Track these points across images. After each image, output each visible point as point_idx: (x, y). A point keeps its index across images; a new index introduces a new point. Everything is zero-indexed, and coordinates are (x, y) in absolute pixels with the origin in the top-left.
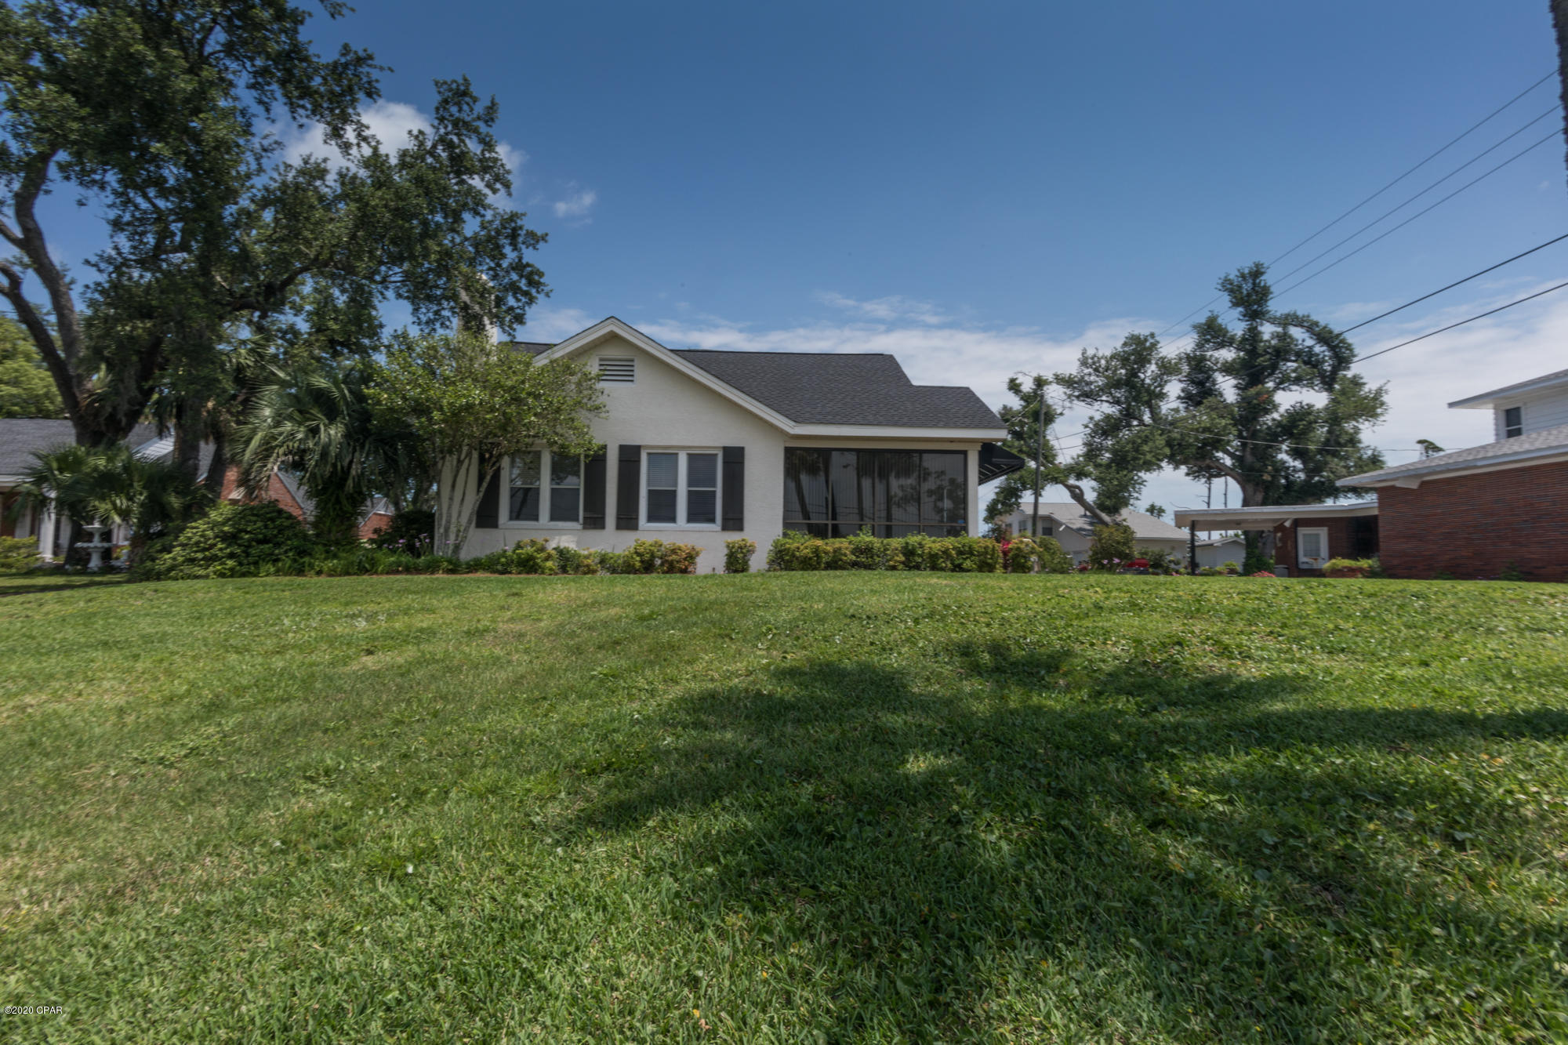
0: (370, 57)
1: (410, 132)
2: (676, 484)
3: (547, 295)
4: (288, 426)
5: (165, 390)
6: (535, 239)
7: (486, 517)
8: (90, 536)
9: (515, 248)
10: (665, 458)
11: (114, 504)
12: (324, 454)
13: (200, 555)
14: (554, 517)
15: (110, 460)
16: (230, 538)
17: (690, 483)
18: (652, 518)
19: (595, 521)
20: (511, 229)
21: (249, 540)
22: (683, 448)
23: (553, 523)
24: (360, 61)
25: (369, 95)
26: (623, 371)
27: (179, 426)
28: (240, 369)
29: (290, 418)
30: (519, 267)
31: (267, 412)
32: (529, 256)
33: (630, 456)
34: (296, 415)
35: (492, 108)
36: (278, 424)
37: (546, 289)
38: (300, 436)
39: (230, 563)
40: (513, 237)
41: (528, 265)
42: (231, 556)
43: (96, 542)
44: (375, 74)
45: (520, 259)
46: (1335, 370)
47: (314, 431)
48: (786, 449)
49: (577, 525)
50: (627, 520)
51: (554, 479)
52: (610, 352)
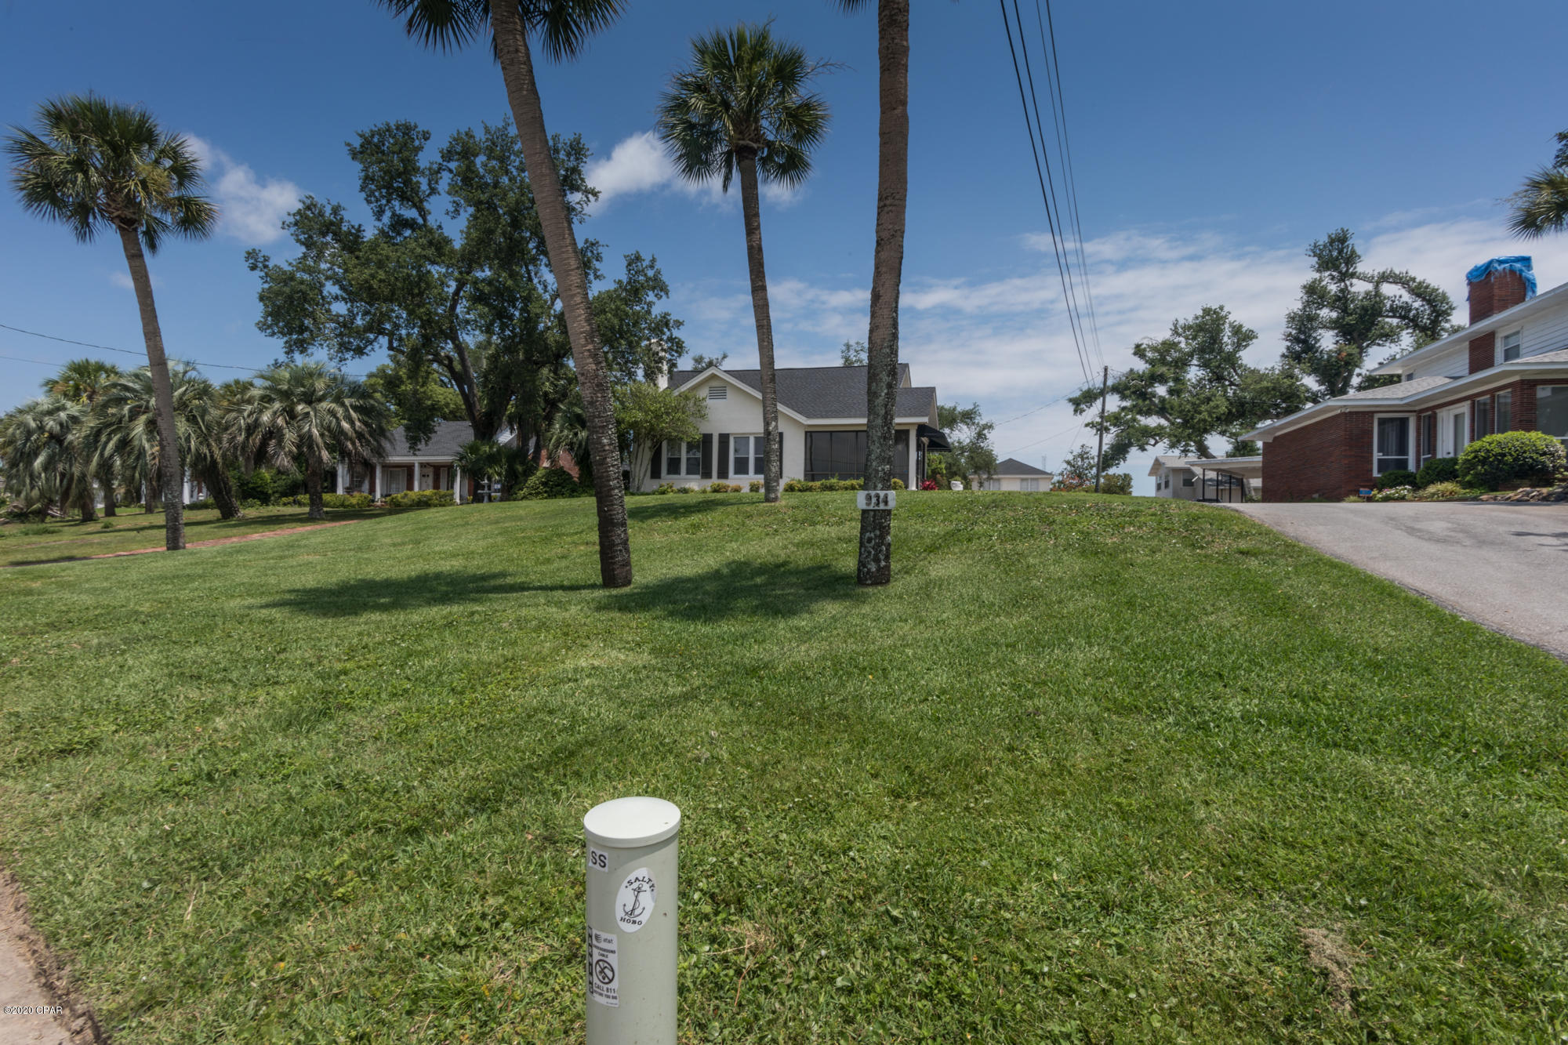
0: (597, 242)
1: (615, 281)
2: (748, 453)
3: (687, 352)
4: (566, 432)
5: (511, 409)
6: (679, 324)
7: (656, 474)
8: (483, 487)
9: (669, 330)
10: (742, 440)
11: (495, 470)
12: (580, 445)
13: (534, 492)
14: (688, 473)
15: (491, 448)
16: (545, 484)
17: (756, 452)
18: (737, 472)
19: (707, 475)
20: (664, 322)
21: (552, 485)
22: (752, 434)
23: (688, 476)
24: (593, 244)
25: (598, 260)
26: (720, 392)
27: (520, 428)
28: (546, 394)
29: (566, 428)
30: (671, 339)
31: (557, 426)
32: (676, 333)
33: (724, 438)
34: (569, 427)
35: (653, 260)
36: (561, 431)
37: (686, 349)
38: (571, 436)
39: (545, 495)
40: (667, 324)
41: (676, 338)
42: (546, 492)
43: (486, 490)
44: (600, 249)
45: (671, 336)
46: (1435, 322)
47: (576, 434)
48: (806, 432)
49: (698, 477)
50: (723, 474)
51: (688, 452)
52: (715, 383)
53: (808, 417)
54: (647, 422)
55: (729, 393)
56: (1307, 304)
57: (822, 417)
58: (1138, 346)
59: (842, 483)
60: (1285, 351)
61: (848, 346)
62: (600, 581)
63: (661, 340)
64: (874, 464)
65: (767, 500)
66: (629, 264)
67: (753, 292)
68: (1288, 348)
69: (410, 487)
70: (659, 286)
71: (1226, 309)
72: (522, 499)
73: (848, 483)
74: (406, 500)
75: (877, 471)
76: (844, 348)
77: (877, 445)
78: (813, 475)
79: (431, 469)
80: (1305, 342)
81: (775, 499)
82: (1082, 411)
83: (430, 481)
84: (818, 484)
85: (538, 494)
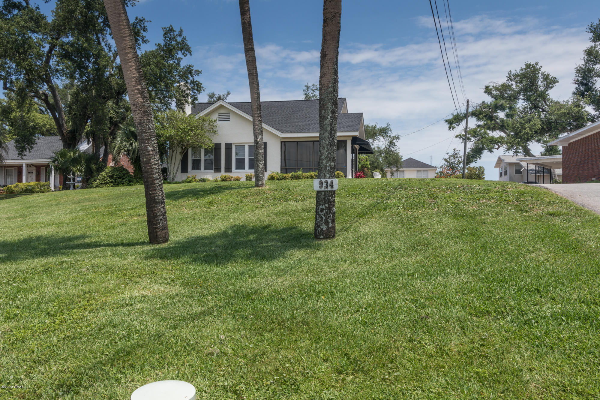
0: (144, 19)
1: (156, 44)
2: (244, 156)
3: (204, 90)
4: (124, 143)
5: (87, 128)
6: (198, 72)
7: (184, 169)
8: (70, 180)
9: (192, 76)
10: (241, 147)
11: (77, 168)
12: (134, 151)
13: (103, 182)
14: (205, 169)
15: (74, 153)
16: (111, 177)
17: (249, 155)
18: (237, 168)
19: (218, 170)
20: (189, 71)
21: (116, 178)
22: (246, 143)
23: (205, 171)
24: (141, 21)
25: (144, 31)
26: (225, 117)
27: (94, 140)
28: (111, 118)
29: (125, 141)
30: (193, 82)
31: (119, 139)
32: (196, 78)
33: (229, 147)
34: (127, 140)
35: (181, 31)
36: (122, 143)
37: (203, 88)
38: (128, 146)
39: (111, 184)
40: (191, 73)
41: (196, 81)
42: (112, 182)
43: (72, 182)
44: (146, 24)
45: (194, 80)
47: (131, 144)
48: (281, 142)
49: (212, 171)
50: (228, 169)
51: (205, 155)
52: (222, 111)
53: (283, 132)
54: (178, 136)
55: (232, 117)
56: (587, 62)
57: (291, 132)
58: (487, 87)
59: (305, 174)
60: (575, 90)
61: (308, 87)
62: (147, 239)
63: (187, 82)
64: (324, 161)
65: (257, 185)
66: (166, 34)
67: (245, 52)
68: (576, 89)
69: (20, 180)
70: (186, 48)
71: (539, 65)
72: (96, 187)
73: (309, 174)
74: (17, 189)
75: (326, 166)
76: (305, 88)
77: (326, 149)
78: (286, 169)
79: (34, 168)
80: (586, 85)
81: (262, 185)
82: (454, 128)
83: (34, 176)
84: (289, 175)
85: (107, 183)
